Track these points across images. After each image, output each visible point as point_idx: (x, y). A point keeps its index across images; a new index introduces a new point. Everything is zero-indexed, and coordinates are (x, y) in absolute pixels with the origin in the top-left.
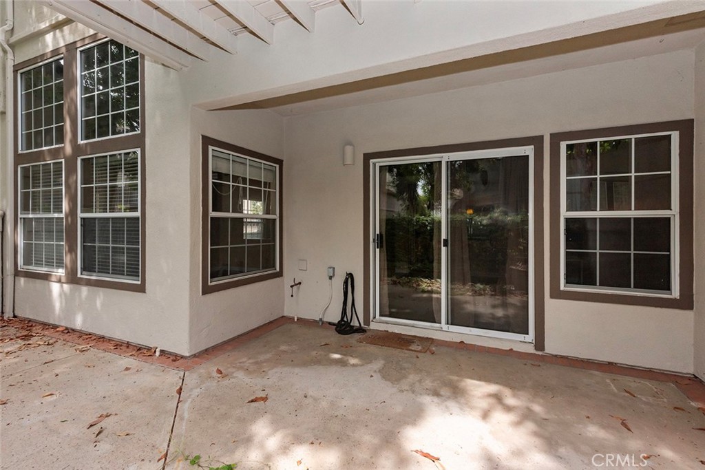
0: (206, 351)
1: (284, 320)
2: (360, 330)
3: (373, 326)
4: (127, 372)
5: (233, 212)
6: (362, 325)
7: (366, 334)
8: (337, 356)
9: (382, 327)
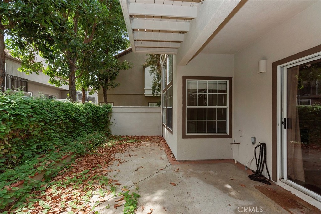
0: (185, 161)
1: (232, 161)
2: (268, 182)
3: (279, 183)
4: (160, 159)
5: (198, 105)
6: (271, 179)
7: (270, 186)
8: (229, 186)
9: (286, 187)
